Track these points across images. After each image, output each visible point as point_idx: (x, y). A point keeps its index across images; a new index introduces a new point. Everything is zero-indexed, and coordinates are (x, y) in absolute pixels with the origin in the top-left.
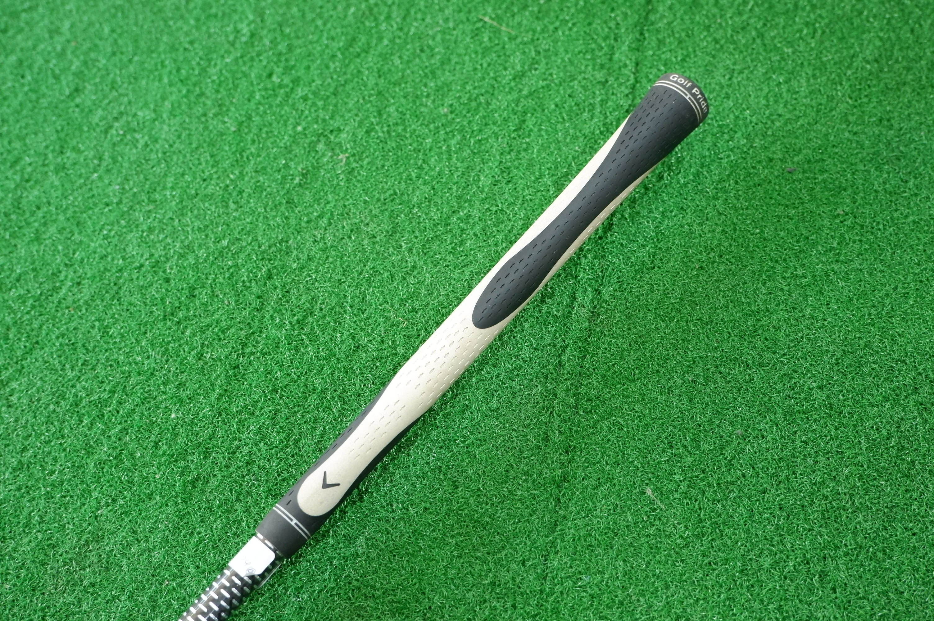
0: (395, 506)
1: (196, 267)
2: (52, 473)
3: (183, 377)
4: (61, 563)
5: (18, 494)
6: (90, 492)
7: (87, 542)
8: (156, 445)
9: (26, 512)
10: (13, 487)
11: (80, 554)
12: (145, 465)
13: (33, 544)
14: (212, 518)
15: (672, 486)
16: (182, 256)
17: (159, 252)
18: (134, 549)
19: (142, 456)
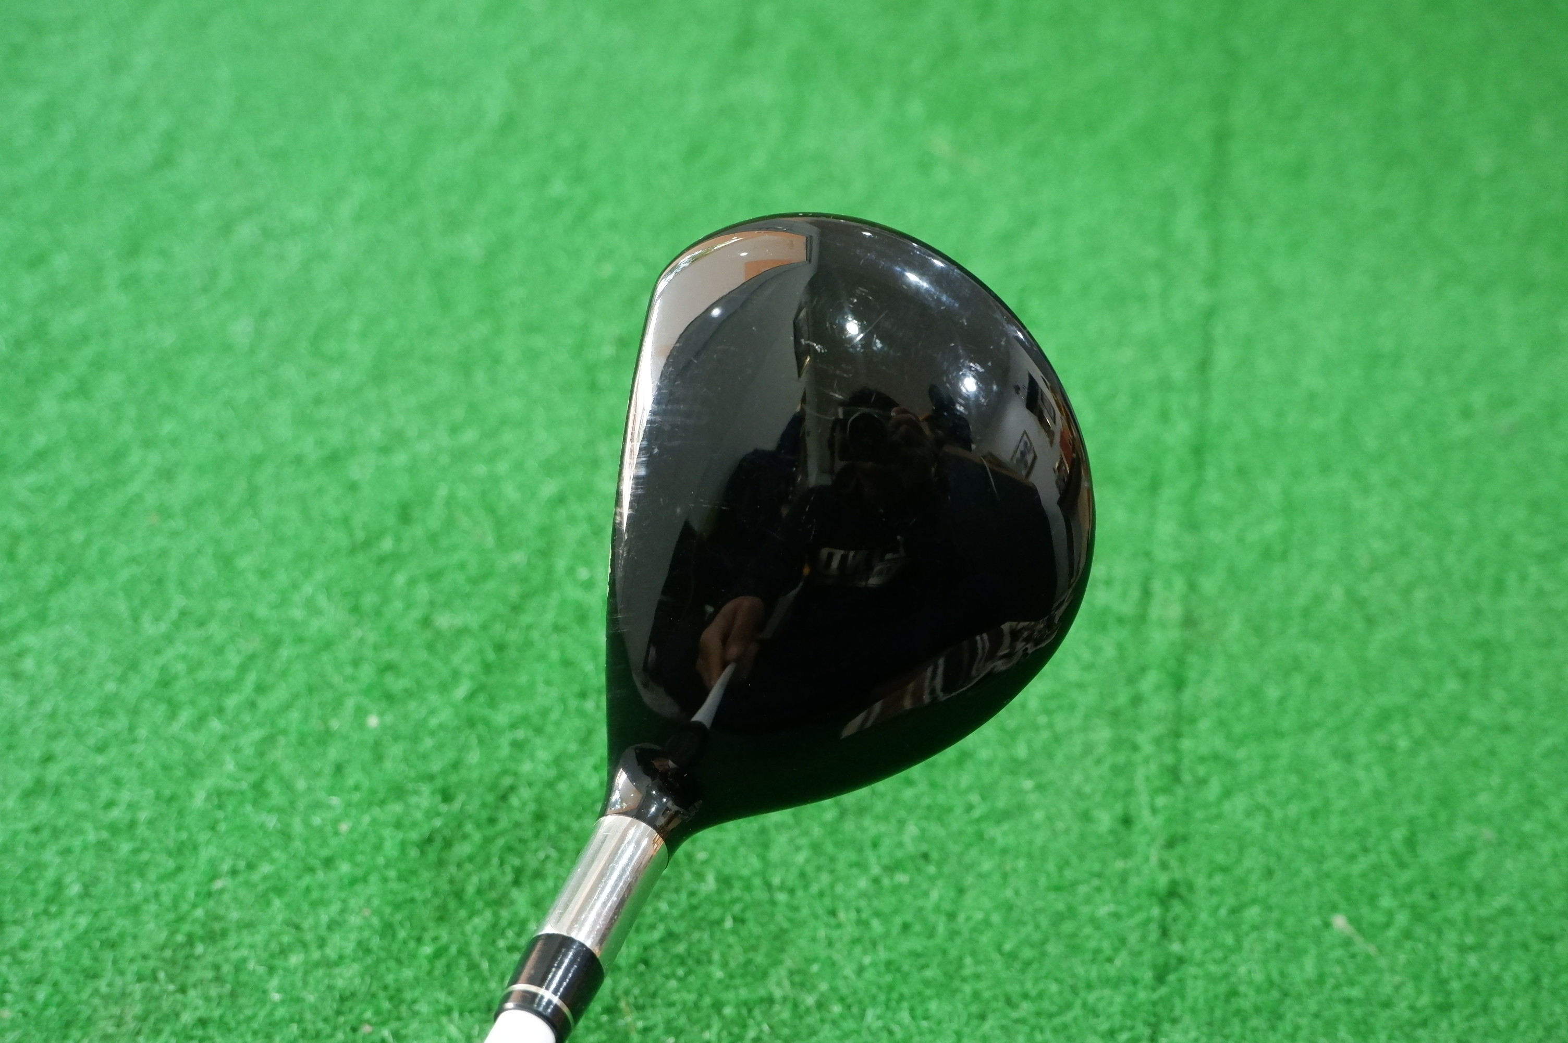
0: (842, 916)
1: (412, 469)
2: (110, 804)
3: (391, 655)
4: (130, 977)
5: (33, 839)
6: (195, 848)
7: (191, 940)
8: (339, 769)
9: (50, 874)
10: (23, 826)
11: (173, 962)
12: (317, 806)
13: (68, 936)
14: (463, 913)
15: (1379, 918)
16: (385, 450)
17: (336, 438)
18: (295, 959)
19: (310, 789)
